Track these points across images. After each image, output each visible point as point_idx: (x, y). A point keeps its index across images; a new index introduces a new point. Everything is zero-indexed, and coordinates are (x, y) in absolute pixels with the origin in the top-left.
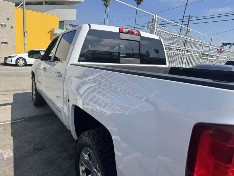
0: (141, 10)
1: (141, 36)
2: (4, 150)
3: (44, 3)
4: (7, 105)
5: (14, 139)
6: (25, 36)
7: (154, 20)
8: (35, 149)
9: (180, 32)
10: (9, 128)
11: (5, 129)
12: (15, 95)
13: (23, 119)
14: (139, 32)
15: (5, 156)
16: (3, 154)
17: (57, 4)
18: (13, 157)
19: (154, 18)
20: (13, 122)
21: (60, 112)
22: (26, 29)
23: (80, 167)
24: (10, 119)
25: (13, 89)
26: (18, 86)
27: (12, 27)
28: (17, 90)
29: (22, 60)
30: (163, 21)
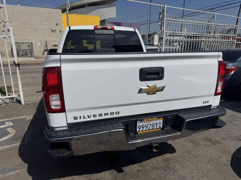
1: (115, 30)
2: (28, 116)
10: (37, 105)
14: (112, 27)
15: (28, 119)
19: (164, 9)
20: (41, 101)
27: (60, 32)
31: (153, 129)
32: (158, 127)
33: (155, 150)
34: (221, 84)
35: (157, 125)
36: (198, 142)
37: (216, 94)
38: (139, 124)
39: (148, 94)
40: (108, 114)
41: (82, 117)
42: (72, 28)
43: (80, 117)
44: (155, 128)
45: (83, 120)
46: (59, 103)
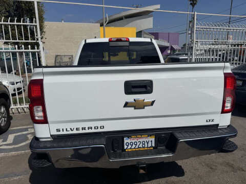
1: (130, 41)
14: (127, 38)
31: (144, 147)
32: (150, 145)
33: (142, 171)
34: (229, 99)
35: (148, 143)
36: (216, 166)
37: (223, 111)
38: (126, 140)
39: (135, 109)
40: (91, 128)
41: (65, 130)
42: (88, 41)
43: (63, 129)
44: (146, 146)
45: (65, 133)
46: (41, 114)
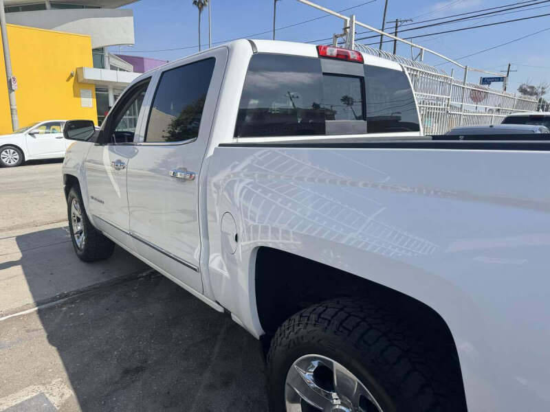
0: (319, 7)
1: (365, 63)
2: (44, 384)
3: (48, 6)
4: (10, 267)
5: (61, 351)
6: (11, 89)
7: (348, 30)
8: (126, 372)
9: (394, 53)
10: (37, 324)
11: (28, 327)
12: (20, 240)
13: (66, 296)
14: (360, 54)
15: (55, 400)
16: (47, 395)
17: (83, 7)
18: (75, 400)
19: (348, 26)
20: (43, 306)
21: (195, 269)
22: (13, 74)
23: (288, 404)
24: (31, 301)
25: (9, 223)
26: (21, 217)
28: (22, 227)
29: (12, 151)
30: (366, 30)
